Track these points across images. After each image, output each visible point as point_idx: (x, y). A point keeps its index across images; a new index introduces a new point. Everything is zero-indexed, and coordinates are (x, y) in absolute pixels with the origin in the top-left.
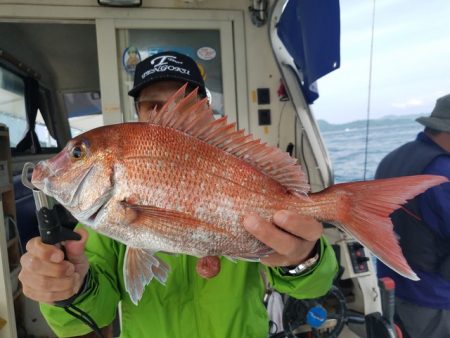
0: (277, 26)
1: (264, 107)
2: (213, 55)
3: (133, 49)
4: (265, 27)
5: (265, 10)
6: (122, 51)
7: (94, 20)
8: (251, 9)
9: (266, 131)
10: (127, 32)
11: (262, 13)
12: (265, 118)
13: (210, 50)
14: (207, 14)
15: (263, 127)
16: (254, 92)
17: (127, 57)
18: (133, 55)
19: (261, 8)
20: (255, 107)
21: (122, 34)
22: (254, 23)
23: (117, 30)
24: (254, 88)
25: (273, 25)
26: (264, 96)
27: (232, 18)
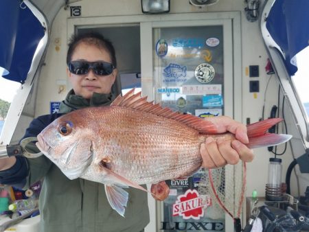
0: (266, 20)
1: (255, 79)
2: (218, 43)
3: (163, 41)
4: (257, 21)
5: (257, 9)
6: (156, 42)
7: (139, 23)
8: (247, 9)
9: (255, 97)
10: (159, 30)
11: (254, 11)
12: (254, 87)
13: (215, 39)
14: (215, 15)
15: (253, 93)
16: (246, 68)
17: (159, 46)
18: (163, 45)
19: (254, 8)
20: (247, 79)
21: (156, 31)
22: (248, 19)
23: (153, 29)
24: (247, 65)
25: (263, 19)
26: (254, 71)
27: (232, 17)
